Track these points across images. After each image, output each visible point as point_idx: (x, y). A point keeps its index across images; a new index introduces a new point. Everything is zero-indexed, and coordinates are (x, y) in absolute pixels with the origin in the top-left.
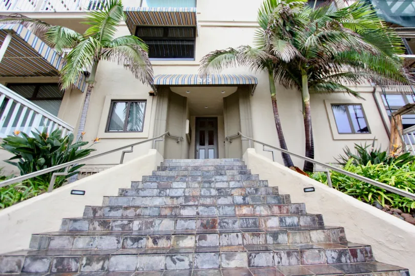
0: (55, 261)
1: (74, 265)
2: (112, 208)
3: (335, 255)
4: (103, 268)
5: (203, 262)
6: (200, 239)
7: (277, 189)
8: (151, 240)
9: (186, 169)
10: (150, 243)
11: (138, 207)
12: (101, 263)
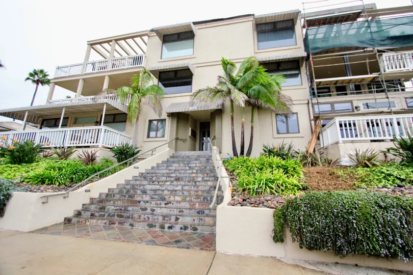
0: (131, 186)
2: (148, 173)
6: (172, 183)
9: (183, 157)
10: (157, 183)
11: (156, 173)
12: (143, 187)
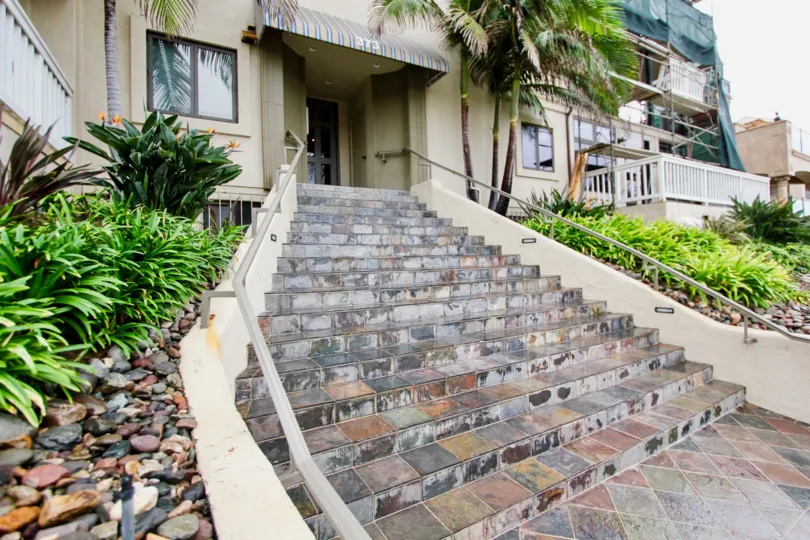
0: (336, 317)
1: (358, 319)
2: (318, 261)
3: (561, 296)
4: (388, 319)
5: (474, 307)
6: (454, 290)
7: (483, 239)
8: (408, 293)
10: (408, 295)
11: (352, 259)
12: (385, 315)
